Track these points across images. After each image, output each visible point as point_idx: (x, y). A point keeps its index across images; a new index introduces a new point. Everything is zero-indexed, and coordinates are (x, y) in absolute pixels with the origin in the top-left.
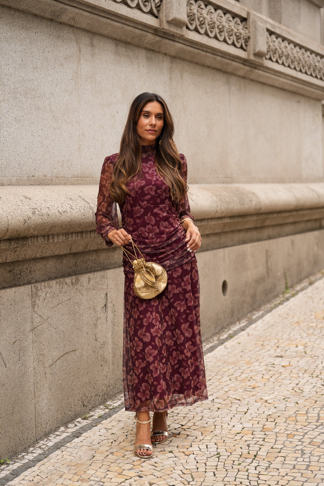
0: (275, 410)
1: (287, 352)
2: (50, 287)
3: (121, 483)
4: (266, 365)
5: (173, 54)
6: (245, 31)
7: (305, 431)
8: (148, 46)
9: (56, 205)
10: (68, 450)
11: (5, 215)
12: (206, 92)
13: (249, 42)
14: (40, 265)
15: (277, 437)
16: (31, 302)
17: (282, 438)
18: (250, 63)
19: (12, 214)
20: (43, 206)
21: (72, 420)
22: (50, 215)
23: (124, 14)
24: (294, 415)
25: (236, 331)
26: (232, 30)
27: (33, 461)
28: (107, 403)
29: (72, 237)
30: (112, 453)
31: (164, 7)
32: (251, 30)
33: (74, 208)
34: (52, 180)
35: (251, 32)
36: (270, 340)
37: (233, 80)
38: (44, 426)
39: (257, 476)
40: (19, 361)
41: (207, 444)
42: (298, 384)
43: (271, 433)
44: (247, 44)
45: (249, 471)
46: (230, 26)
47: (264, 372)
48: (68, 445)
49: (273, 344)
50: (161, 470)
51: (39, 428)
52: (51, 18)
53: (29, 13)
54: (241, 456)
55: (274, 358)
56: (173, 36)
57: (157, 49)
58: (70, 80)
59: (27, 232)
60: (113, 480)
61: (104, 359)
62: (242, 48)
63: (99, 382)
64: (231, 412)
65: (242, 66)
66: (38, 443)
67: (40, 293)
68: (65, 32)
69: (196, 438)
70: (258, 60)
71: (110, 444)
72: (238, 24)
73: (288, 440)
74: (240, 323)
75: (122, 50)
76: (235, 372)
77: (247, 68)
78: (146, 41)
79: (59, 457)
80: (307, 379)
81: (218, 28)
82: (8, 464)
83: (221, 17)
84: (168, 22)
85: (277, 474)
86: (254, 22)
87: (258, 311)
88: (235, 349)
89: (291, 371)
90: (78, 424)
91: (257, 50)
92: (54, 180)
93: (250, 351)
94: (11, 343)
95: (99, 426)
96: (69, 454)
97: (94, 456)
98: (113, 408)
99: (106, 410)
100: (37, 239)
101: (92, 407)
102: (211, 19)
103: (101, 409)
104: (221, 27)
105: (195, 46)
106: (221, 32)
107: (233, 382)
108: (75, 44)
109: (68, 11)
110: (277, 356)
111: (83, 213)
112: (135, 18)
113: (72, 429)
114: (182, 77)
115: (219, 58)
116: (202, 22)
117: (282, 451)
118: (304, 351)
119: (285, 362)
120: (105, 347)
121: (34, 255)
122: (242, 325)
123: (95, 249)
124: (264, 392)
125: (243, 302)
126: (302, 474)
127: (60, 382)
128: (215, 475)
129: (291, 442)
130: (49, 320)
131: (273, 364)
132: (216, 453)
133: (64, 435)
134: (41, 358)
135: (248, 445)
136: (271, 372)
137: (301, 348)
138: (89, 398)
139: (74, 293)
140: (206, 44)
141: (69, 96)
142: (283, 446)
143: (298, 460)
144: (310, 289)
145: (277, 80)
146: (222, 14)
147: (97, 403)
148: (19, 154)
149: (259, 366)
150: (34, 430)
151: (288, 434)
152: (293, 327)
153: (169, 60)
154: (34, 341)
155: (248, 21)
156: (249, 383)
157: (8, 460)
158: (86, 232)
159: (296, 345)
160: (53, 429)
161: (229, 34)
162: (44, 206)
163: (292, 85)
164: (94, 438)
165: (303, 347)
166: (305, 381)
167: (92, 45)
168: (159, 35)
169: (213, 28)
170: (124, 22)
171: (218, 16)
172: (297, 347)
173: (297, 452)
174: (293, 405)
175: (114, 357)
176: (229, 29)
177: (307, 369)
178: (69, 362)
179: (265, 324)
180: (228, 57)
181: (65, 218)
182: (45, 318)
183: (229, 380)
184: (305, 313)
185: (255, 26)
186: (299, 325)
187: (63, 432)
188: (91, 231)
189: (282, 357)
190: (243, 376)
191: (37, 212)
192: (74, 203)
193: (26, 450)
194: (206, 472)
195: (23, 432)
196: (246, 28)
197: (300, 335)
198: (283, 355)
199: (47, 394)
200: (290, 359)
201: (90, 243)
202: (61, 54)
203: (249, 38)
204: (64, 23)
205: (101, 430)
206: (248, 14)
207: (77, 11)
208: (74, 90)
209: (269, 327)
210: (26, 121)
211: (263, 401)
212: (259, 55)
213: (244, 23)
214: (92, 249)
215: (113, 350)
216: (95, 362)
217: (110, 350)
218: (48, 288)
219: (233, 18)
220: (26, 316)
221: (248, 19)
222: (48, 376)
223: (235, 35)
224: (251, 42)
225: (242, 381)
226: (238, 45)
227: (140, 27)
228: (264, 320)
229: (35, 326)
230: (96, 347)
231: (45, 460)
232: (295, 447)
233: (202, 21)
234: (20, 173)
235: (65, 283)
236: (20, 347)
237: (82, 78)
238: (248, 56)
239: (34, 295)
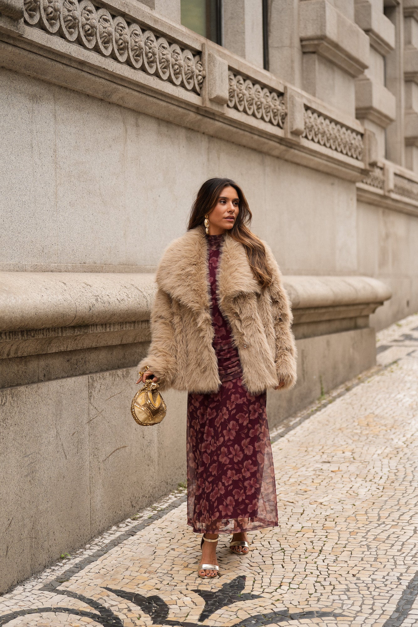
0: (332, 512)
1: (334, 458)
2: (104, 379)
3: (190, 575)
4: (314, 470)
5: (211, 133)
6: (282, 107)
7: (368, 529)
8: (188, 125)
9: (114, 293)
10: (126, 546)
11: (73, 302)
12: (242, 174)
13: (286, 119)
14: (93, 356)
15: (339, 534)
16: (87, 393)
17: (345, 535)
18: (286, 142)
19: (79, 300)
20: (103, 293)
21: (122, 520)
22: (111, 302)
23: (170, 93)
24: (354, 515)
25: (275, 437)
26: (270, 106)
27: (93, 556)
29: (126, 327)
30: (173, 549)
31: (207, 84)
32: (288, 106)
33: (130, 296)
34: (102, 267)
35: (288, 108)
36: (313, 446)
37: (268, 160)
38: (98, 524)
39: (326, 567)
40: (77, 453)
41: (269, 541)
42: (351, 488)
43: (333, 531)
44: (283, 121)
45: (317, 563)
46: (267, 102)
47: (314, 477)
48: (125, 542)
49: (318, 450)
50: (228, 563)
51: (94, 525)
52: (102, 98)
53: (83, 93)
54: (306, 551)
55: (322, 464)
56: (214, 114)
57: (196, 129)
58: (117, 162)
59: (91, 319)
60: (180, 572)
61: (150, 458)
62: (278, 125)
63: (145, 483)
64: (287, 513)
65: (278, 145)
66: (93, 541)
67: (95, 384)
68: (113, 112)
69: (256, 536)
70: (294, 139)
71: (169, 541)
72: (275, 100)
73: (351, 536)
74: (277, 430)
75: (164, 129)
76: (282, 476)
77: (283, 148)
78: (188, 120)
79: (119, 553)
80: (361, 483)
81: (256, 104)
82: (69, 559)
83: (259, 92)
84: (211, 100)
85: (346, 565)
86: (292, 97)
87: (295, 417)
88: (278, 455)
89: (342, 476)
90: (129, 524)
91: (295, 128)
92: (104, 268)
93: (294, 457)
94: (71, 435)
95: (152, 526)
96: (129, 550)
97: (155, 552)
98: (161, 510)
99: (154, 511)
100: (96, 328)
101: (140, 509)
102: (250, 94)
103: (149, 511)
104: (259, 103)
105: (234, 125)
106: (258, 108)
107: (282, 486)
108: (122, 124)
109: (119, 91)
110: (325, 462)
111: (139, 302)
112: (180, 97)
113: (124, 529)
114: (219, 158)
115: (256, 137)
116: (241, 99)
117: (347, 546)
118: (352, 456)
119: (334, 467)
120: (151, 445)
121: (90, 345)
122: (280, 431)
123: (143, 340)
124: (317, 495)
125: (279, 406)
126: (371, 565)
127: (112, 478)
128: (283, 567)
129: (355, 538)
130: (103, 413)
131: (322, 469)
132: (280, 548)
133: (118, 534)
134: (96, 453)
135: (312, 542)
136: (320, 477)
137: (348, 454)
138: (136, 499)
139: (125, 386)
140: (245, 122)
141: (116, 179)
142: (347, 542)
143: (365, 553)
144: (348, 395)
145: (313, 160)
146: (260, 90)
147: (144, 504)
148: (73, 239)
149: (306, 471)
150: (89, 527)
151: (350, 532)
152: (336, 433)
153: (207, 140)
154: (90, 433)
155: (285, 96)
156: (299, 487)
157: (69, 555)
158: (138, 322)
159: (343, 451)
160: (106, 528)
161: (266, 111)
163: (326, 166)
164: (150, 536)
165: (351, 453)
166: (358, 485)
167: (137, 125)
168: (201, 113)
169: (252, 104)
170: (169, 101)
171: (256, 91)
172: (343, 453)
173: (362, 546)
174: (351, 507)
175: (159, 457)
176: (267, 105)
177: (358, 473)
178: (120, 458)
179: (304, 431)
180: (265, 136)
181: (123, 306)
182: (100, 411)
184: (347, 420)
185: (293, 102)
186: (342, 432)
187: (117, 531)
188: (142, 322)
189: (329, 462)
190: (292, 480)
191: (99, 300)
192: (129, 291)
193: (82, 546)
194: (273, 564)
195: (80, 528)
196: (283, 104)
197: (345, 441)
198: (330, 461)
199: (101, 490)
200: (339, 465)
201: (139, 335)
202: (110, 135)
203: (286, 114)
204: (112, 103)
205: (155, 530)
206: (285, 88)
207: (128, 90)
208: (120, 173)
209: (310, 434)
210: (79, 205)
211: (318, 503)
212: (296, 133)
213: (281, 98)
214: (140, 341)
215: (159, 450)
216: (143, 461)
217: (156, 450)
218: (102, 380)
219: (271, 93)
220: (84, 407)
221: (285, 94)
222: (102, 471)
223: (273, 111)
224: (288, 118)
225: (292, 485)
226: (275, 123)
227: (183, 106)
228: (302, 427)
229: (91, 419)
230: (143, 445)
231: (106, 555)
232: (360, 542)
233: (241, 97)
234: (74, 259)
235: (117, 376)
236: (78, 439)
237: (128, 160)
238: (285, 134)
239: (91, 386)
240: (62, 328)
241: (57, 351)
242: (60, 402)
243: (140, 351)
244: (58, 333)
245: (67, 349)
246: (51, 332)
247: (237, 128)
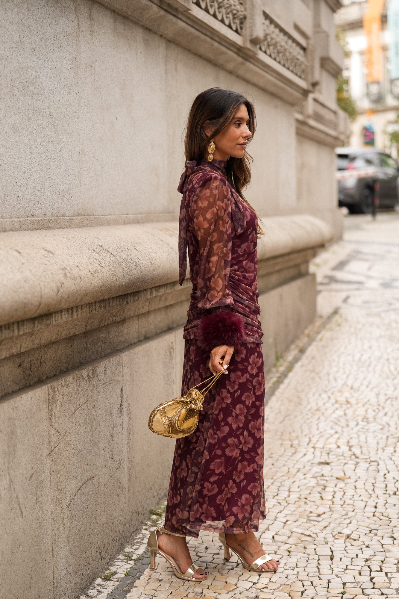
0: (370, 552)
1: (331, 456)
2: (67, 386)
5: (170, 36)
6: (241, 8)
8: (147, 24)
11: (36, 282)
13: (244, 24)
14: (49, 353)
16: (47, 411)
18: (244, 53)
19: (43, 279)
21: (90, 582)
22: (82, 277)
26: (230, 6)
28: (125, 550)
32: (247, 6)
34: (56, 220)
35: (248, 9)
36: (297, 437)
37: (222, 75)
40: (36, 504)
42: (376, 507)
44: (242, 26)
47: (318, 489)
49: (306, 444)
55: (319, 467)
56: (176, 10)
57: (155, 29)
58: (69, 69)
59: (58, 305)
61: (120, 485)
62: (236, 31)
63: (115, 521)
64: (311, 557)
65: (235, 56)
70: (252, 48)
75: (121, 27)
78: (147, 16)
80: (384, 498)
89: (355, 487)
91: (254, 35)
92: (58, 221)
94: (28, 479)
98: (139, 559)
99: (129, 562)
100: (61, 315)
101: (110, 558)
103: (123, 561)
105: (196, 26)
106: (219, 8)
107: (285, 507)
108: (74, 15)
110: (322, 463)
111: (114, 273)
114: (176, 69)
115: (216, 44)
118: (351, 453)
119: (337, 472)
120: (121, 467)
121: (49, 339)
123: (108, 322)
124: (338, 522)
127: (78, 528)
130: (67, 436)
131: (323, 475)
134: (59, 496)
136: (327, 489)
137: (345, 449)
138: (106, 547)
139: (91, 391)
140: (208, 23)
141: (69, 93)
147: (115, 551)
148: (18, 181)
149: (305, 479)
152: (317, 416)
153: (164, 45)
154: (51, 470)
156: (308, 508)
158: (110, 300)
159: (336, 444)
161: (226, 11)
162: (72, 263)
165: (348, 448)
167: (91, 19)
168: (164, 7)
172: (338, 447)
175: (129, 480)
176: (227, 4)
177: (373, 482)
178: (86, 496)
179: (277, 414)
180: (224, 44)
181: (98, 281)
182: (63, 434)
183: (278, 504)
186: (323, 413)
189: (328, 464)
190: (294, 496)
191: (68, 275)
196: (242, 4)
197: (332, 428)
198: (328, 461)
199: (65, 549)
200: (342, 467)
201: (105, 315)
202: (60, 30)
203: (245, 18)
208: (73, 85)
209: (285, 418)
210: (24, 131)
211: (344, 536)
212: (255, 42)
215: (129, 471)
216: (112, 491)
217: (126, 470)
218: (65, 388)
220: (43, 433)
222: (66, 521)
223: (232, 12)
224: (247, 23)
225: (296, 504)
226: (234, 27)
229: (53, 448)
230: (112, 469)
234: (19, 211)
235: (82, 378)
236: (37, 484)
237: (81, 67)
238: (244, 42)
239: (51, 401)
240: (18, 323)
241: (8, 356)
242: (13, 432)
243: (104, 336)
244: (13, 331)
245: (20, 351)
246: (3, 331)
247: (198, 30)
